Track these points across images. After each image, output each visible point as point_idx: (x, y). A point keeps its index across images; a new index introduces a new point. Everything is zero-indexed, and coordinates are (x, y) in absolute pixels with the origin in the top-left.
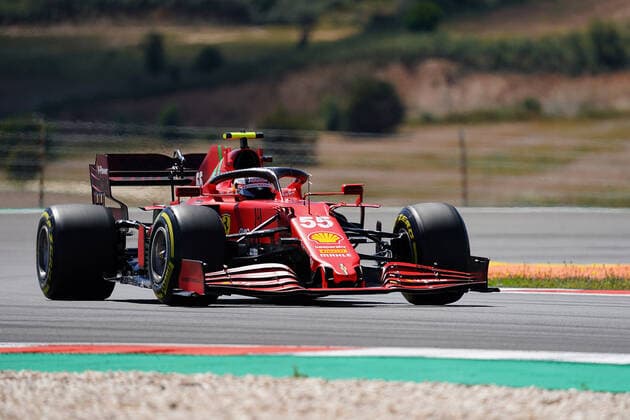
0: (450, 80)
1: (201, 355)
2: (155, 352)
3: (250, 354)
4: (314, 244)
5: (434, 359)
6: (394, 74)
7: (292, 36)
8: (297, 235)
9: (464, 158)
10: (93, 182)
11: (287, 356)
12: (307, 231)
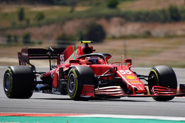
0: (122, 24)
1: (35, 117)
2: (19, 115)
3: (52, 116)
4: (127, 79)
5: (115, 118)
6: (102, 22)
7: (68, 9)
8: (120, 76)
9: (125, 51)
10: (19, 58)
11: (64, 117)
12: (124, 75)
